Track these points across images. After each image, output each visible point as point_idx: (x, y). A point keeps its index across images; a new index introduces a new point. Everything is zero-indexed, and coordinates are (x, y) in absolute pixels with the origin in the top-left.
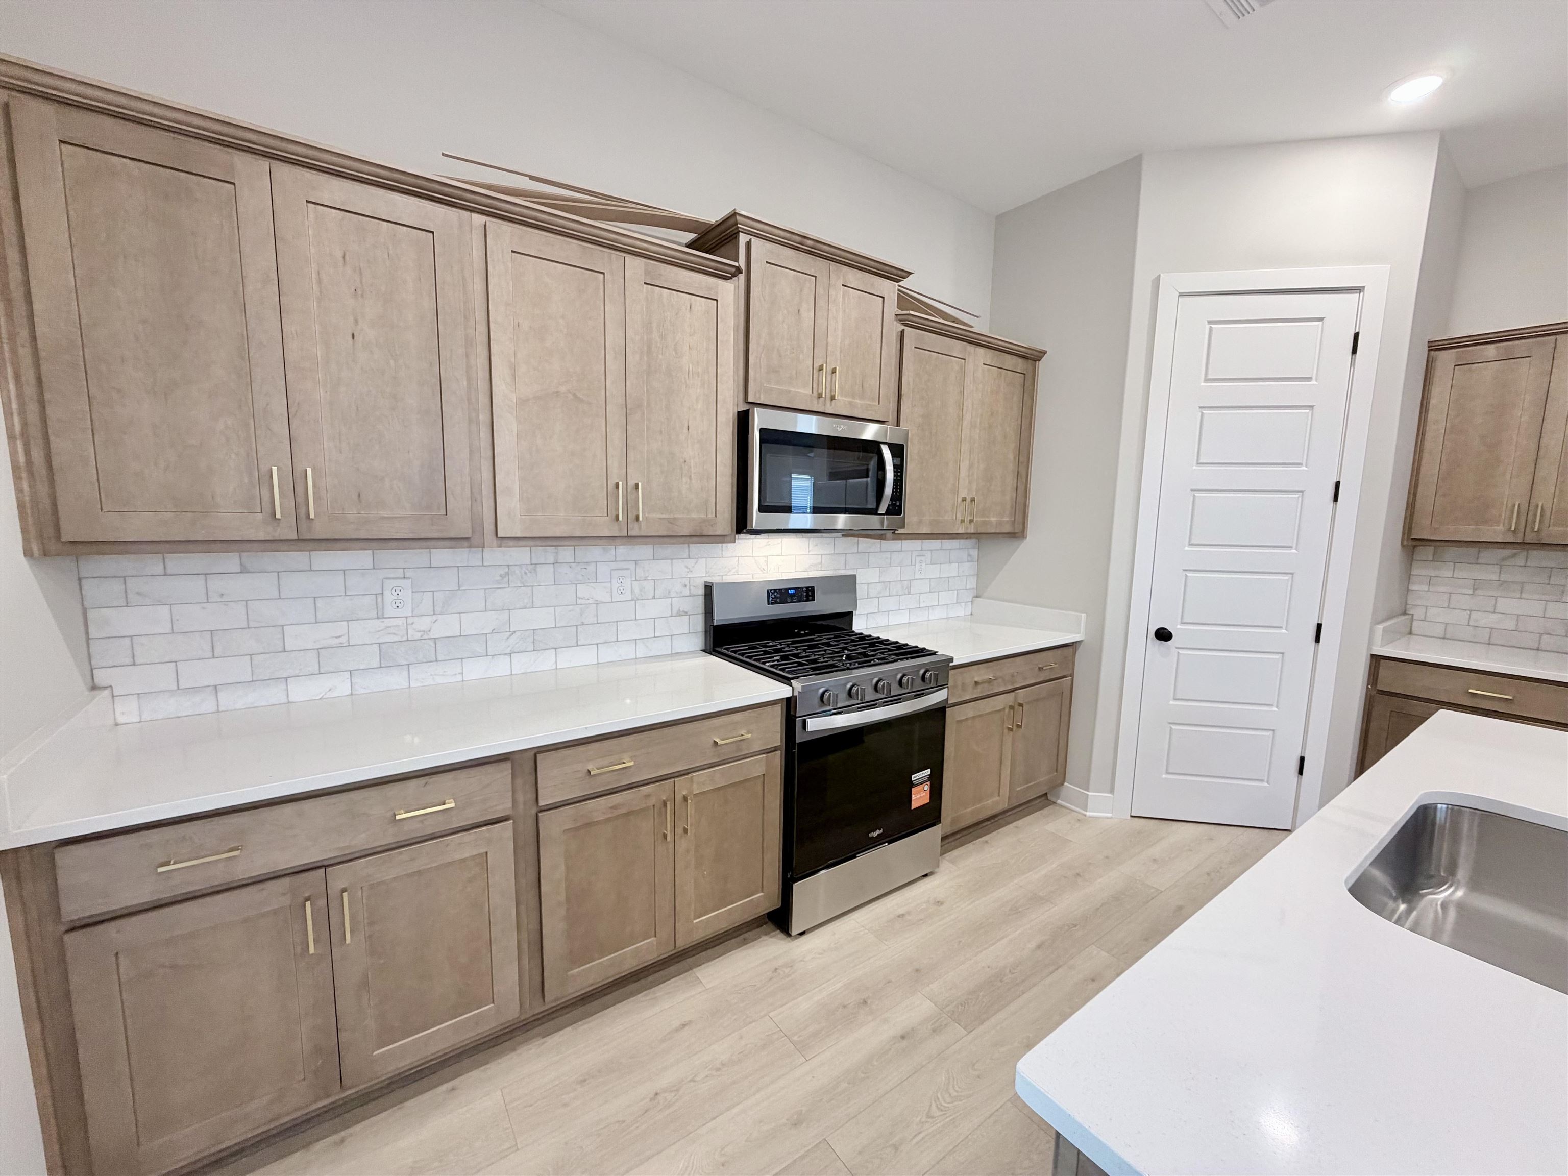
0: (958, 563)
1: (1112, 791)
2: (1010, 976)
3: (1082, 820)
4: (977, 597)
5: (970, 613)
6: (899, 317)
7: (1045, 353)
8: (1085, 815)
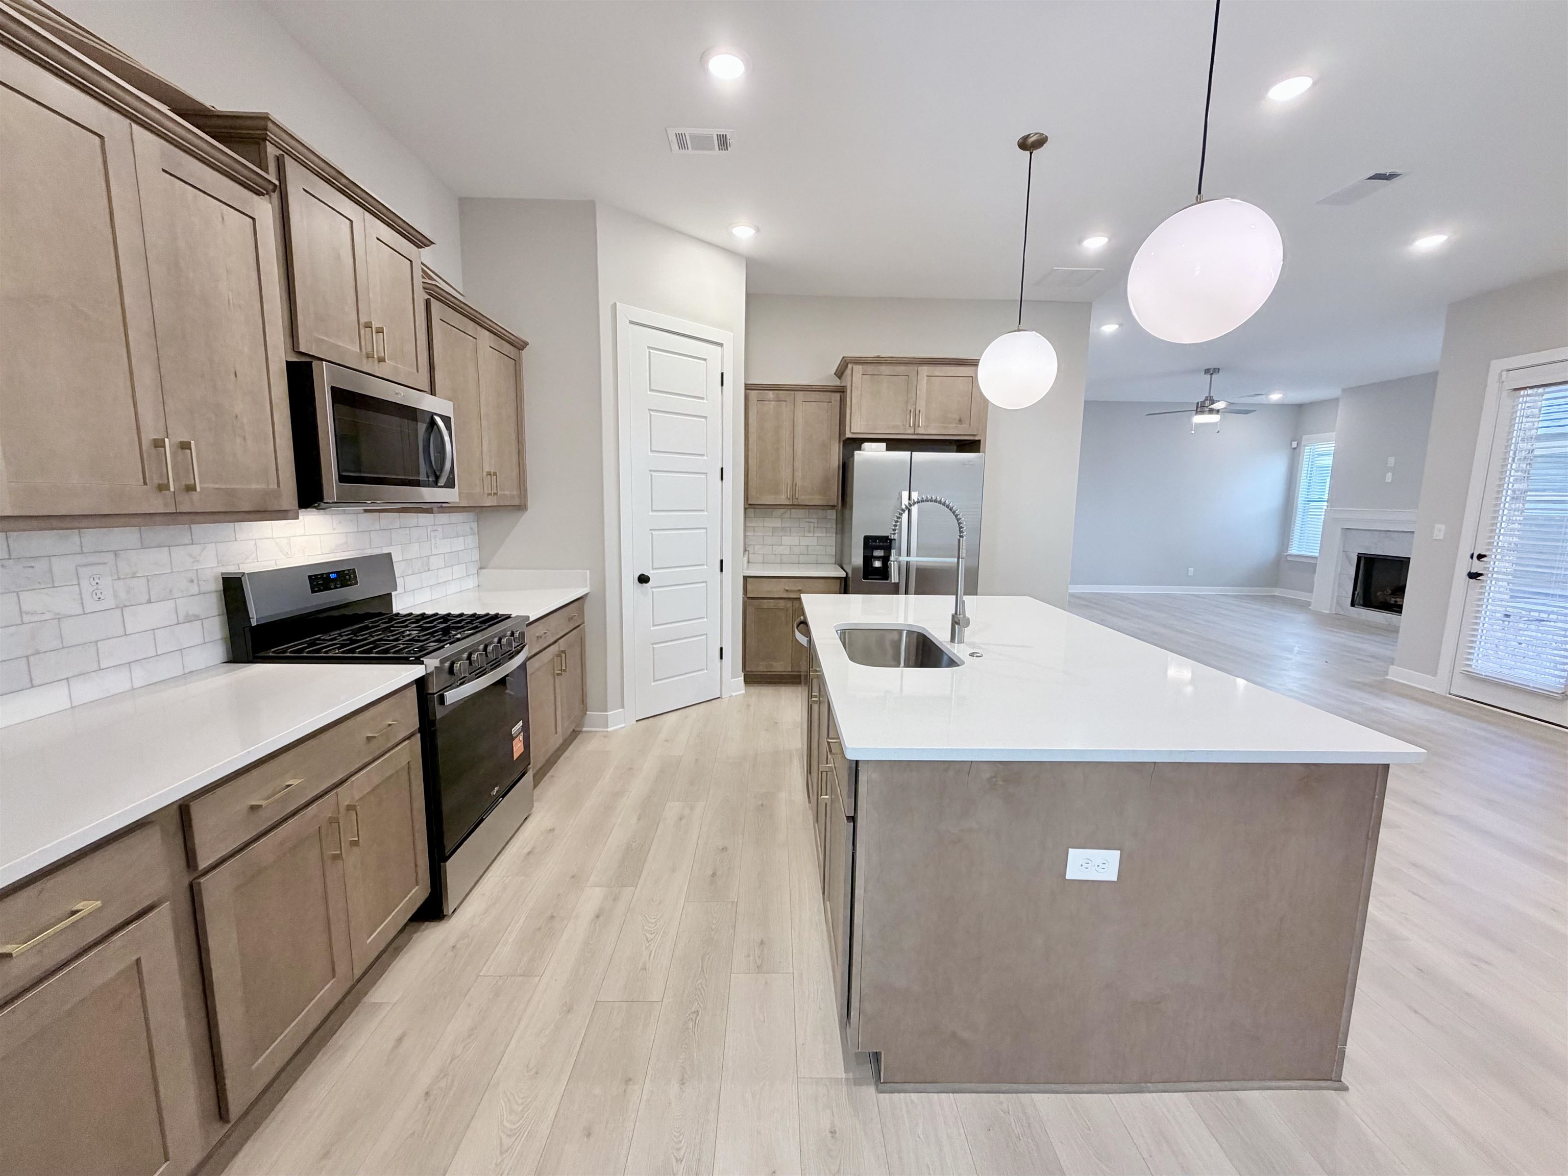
0: (464, 536)
1: (623, 707)
2: (634, 844)
3: (607, 735)
4: (481, 568)
5: (477, 585)
6: (427, 286)
7: (527, 344)
8: (607, 731)
